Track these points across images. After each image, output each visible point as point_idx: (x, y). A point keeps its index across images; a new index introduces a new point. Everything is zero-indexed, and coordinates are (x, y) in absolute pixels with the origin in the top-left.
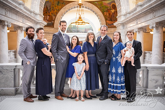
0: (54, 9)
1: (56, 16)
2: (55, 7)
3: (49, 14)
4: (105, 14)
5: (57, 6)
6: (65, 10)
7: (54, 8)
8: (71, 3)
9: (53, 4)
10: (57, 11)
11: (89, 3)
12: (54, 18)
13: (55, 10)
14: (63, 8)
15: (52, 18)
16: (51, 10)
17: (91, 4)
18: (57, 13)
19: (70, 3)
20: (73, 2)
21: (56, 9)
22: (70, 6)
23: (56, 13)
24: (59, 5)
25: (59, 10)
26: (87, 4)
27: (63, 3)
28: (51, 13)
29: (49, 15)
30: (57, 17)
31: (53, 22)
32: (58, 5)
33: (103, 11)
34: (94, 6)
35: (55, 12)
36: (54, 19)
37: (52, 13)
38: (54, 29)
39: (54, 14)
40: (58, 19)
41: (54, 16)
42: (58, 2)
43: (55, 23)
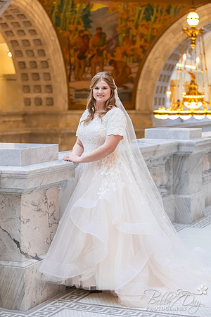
0: (134, 36)
1: (141, 62)
2: (136, 28)
3: (113, 56)
5: (144, 22)
6: (177, 36)
7: (133, 32)
9: (125, 17)
10: (146, 41)
12: (133, 70)
13: (138, 38)
14: (169, 31)
15: (127, 70)
16: (120, 39)
18: (146, 51)
21: (142, 36)
23: (144, 51)
24: (153, 18)
25: (154, 39)
27: (168, 11)
28: (119, 51)
29: (112, 63)
30: (146, 64)
31: (130, 86)
32: (148, 19)
35: (137, 45)
36: (134, 76)
37: (125, 54)
38: (136, 114)
39: (132, 55)
40: (150, 72)
41: (134, 62)
42: (147, 9)
43: (138, 92)
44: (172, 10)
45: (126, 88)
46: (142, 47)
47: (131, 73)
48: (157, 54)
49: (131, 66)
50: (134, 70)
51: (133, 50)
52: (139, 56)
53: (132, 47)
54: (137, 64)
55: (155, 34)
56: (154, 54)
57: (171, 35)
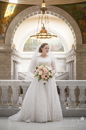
2: (7, 14)
4: (81, 23)
6: (21, 17)
8: (31, 7)
9: (4, 9)
10: (9, 19)
11: (57, 8)
13: (7, 17)
14: (18, 15)
16: (1, 17)
17: (60, 9)
19: (29, 8)
20: (33, 7)
22: (29, 12)
23: (9, 23)
24: (13, 10)
25: (12, 18)
26: (54, 8)
27: (18, 8)
30: (9, 27)
31: (3, 35)
32: (11, 11)
33: (77, 18)
34: (64, 11)
36: (5, 31)
38: (5, 45)
39: (5, 24)
40: (11, 30)
41: (5, 26)
42: (11, 7)
43: (6, 37)
44: (20, 8)
45: (2, 35)
46: (8, 21)
47: (3, 30)
48: (13, 24)
49: (4, 28)
50: (5, 29)
51: (5, 21)
52: (7, 24)
53: (5, 20)
54: (6, 27)
55: (13, 16)
56: (12, 23)
57: (19, 17)
